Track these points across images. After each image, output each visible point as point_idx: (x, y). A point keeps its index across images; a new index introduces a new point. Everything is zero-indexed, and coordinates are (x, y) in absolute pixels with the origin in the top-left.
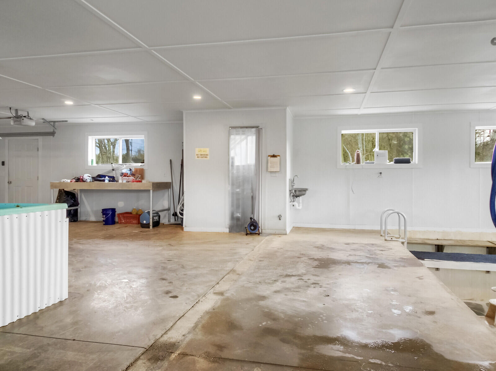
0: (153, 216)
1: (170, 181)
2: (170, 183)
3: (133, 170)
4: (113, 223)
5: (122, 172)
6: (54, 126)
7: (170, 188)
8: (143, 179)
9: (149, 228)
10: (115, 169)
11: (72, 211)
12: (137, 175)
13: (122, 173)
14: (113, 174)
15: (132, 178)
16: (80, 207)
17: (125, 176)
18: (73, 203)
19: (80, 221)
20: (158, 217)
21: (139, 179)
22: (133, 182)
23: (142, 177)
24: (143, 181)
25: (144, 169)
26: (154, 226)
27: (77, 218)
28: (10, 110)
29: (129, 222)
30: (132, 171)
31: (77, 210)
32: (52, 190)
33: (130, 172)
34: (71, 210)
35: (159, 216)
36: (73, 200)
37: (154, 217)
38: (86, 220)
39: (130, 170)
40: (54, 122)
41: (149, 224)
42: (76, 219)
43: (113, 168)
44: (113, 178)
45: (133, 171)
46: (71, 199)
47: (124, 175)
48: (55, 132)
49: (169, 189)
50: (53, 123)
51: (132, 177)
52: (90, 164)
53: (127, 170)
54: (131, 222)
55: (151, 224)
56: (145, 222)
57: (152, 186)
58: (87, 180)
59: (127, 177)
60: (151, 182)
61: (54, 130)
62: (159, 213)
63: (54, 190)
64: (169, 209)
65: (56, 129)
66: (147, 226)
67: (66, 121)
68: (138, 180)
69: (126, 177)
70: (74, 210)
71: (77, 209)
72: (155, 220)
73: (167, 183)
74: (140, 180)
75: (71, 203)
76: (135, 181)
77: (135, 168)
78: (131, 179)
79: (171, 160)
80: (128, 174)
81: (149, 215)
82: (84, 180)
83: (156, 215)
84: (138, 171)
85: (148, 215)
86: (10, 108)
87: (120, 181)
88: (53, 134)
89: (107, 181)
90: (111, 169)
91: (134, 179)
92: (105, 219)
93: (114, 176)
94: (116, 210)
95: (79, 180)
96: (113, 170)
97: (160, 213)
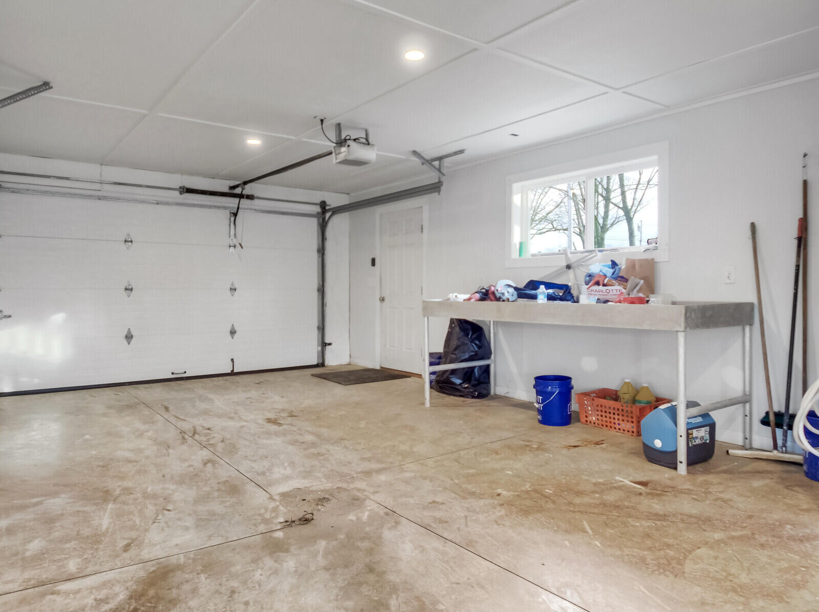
0: (688, 423)
1: (751, 298)
2: (752, 305)
3: (622, 264)
4: (565, 419)
5: (590, 272)
6: (439, 170)
7: (751, 325)
8: (653, 292)
9: (676, 468)
10: (573, 266)
11: (476, 370)
12: (632, 280)
13: (590, 276)
14: (568, 279)
15: (616, 289)
16: (495, 362)
17: (597, 283)
18: (477, 351)
19: (497, 397)
20: (707, 429)
21: (639, 291)
22: (620, 302)
23: (650, 286)
24: (652, 299)
25: (655, 261)
26: (691, 463)
27: (488, 390)
28: (322, 124)
29: (609, 424)
30: (620, 269)
31: (487, 368)
32: (426, 319)
33: (612, 271)
34: (475, 367)
35: (712, 427)
36: (476, 344)
37: (694, 431)
38: (507, 395)
39: (614, 264)
40: (440, 159)
41: (675, 453)
42: (484, 392)
43: (569, 263)
44: (566, 288)
45: (623, 267)
46: (472, 341)
47: (593, 280)
48: (442, 182)
49: (747, 328)
50: (436, 162)
51: (619, 285)
52: (515, 255)
53: (604, 266)
54: (617, 427)
55: (682, 456)
56: (658, 444)
57: (682, 319)
58: (503, 294)
59: (604, 285)
60: (680, 303)
61: (439, 178)
62: (710, 413)
63: (430, 318)
64: (745, 400)
65: (444, 175)
66: (667, 459)
67: (462, 152)
68: (634, 295)
69: (601, 287)
70: (480, 367)
71: (488, 366)
72: (698, 442)
73: (738, 306)
74: (641, 295)
75: (472, 351)
76: (625, 300)
77: (627, 260)
78: (615, 292)
79: (753, 226)
80: (605, 276)
81: (675, 422)
82: (498, 295)
83: (700, 420)
84: (637, 266)
85: (669, 422)
86: (322, 121)
87: (584, 299)
88: (435, 187)
89: (542, 299)
90: (564, 264)
91: (624, 291)
92: (542, 405)
93: (570, 284)
94: (573, 382)
95: (486, 295)
96: (569, 267)
97: (715, 415)
